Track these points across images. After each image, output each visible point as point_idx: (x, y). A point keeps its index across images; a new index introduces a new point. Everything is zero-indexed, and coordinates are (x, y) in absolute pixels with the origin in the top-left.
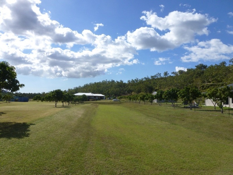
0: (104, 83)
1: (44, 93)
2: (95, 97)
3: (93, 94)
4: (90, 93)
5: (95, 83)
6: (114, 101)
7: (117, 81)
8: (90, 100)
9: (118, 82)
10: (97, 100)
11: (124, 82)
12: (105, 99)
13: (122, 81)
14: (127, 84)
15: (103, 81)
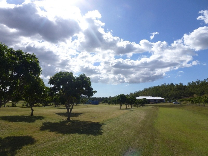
0: (163, 87)
1: (110, 97)
2: (155, 100)
3: (153, 97)
4: (150, 97)
5: (154, 87)
6: (174, 104)
7: (176, 84)
8: (150, 103)
9: (177, 85)
10: (157, 103)
11: (184, 85)
12: (165, 102)
13: (181, 84)
14: (187, 86)
15: (161, 85)
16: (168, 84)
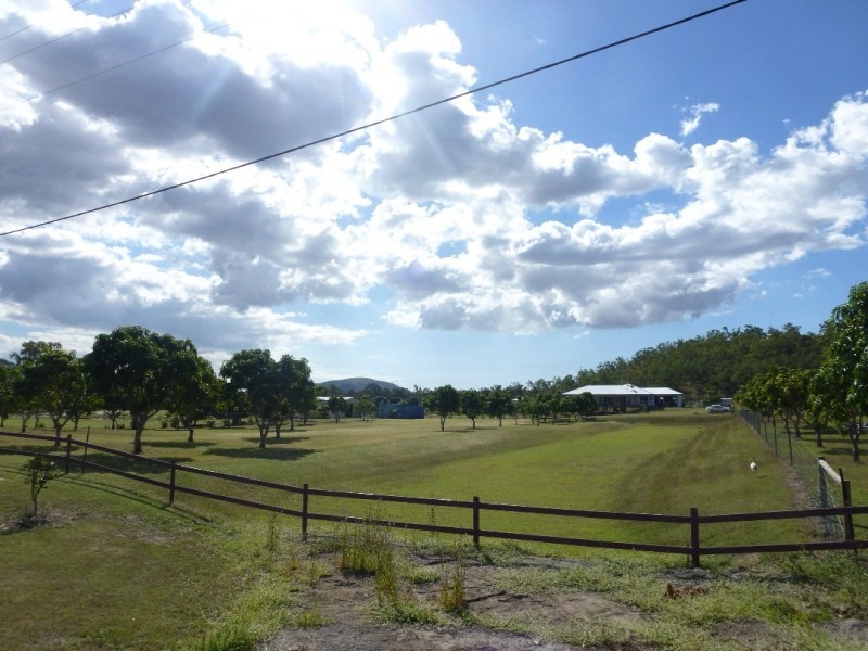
0: (717, 343)
1: (499, 387)
2: (644, 398)
3: (636, 388)
4: (625, 386)
5: (680, 343)
7: (771, 331)
9: (775, 334)
11: (802, 332)
12: (683, 406)
13: (793, 330)
14: (819, 337)
15: (709, 334)
16: (738, 332)
